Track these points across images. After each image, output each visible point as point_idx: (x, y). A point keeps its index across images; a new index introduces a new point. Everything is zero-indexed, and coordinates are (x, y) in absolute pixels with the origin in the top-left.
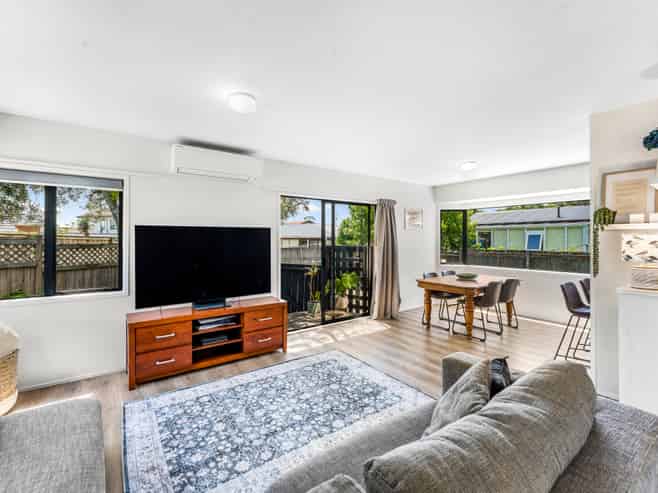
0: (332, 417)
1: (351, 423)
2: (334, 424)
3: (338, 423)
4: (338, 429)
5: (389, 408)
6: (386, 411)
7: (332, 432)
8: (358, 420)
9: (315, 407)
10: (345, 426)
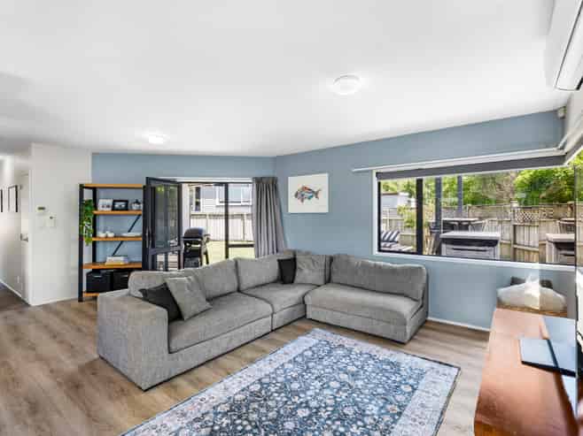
0: (263, 392)
1: (243, 390)
2: (259, 386)
3: (256, 388)
4: (254, 383)
5: (199, 415)
6: (203, 411)
7: (259, 380)
8: (236, 394)
9: (285, 399)
10: (248, 387)
